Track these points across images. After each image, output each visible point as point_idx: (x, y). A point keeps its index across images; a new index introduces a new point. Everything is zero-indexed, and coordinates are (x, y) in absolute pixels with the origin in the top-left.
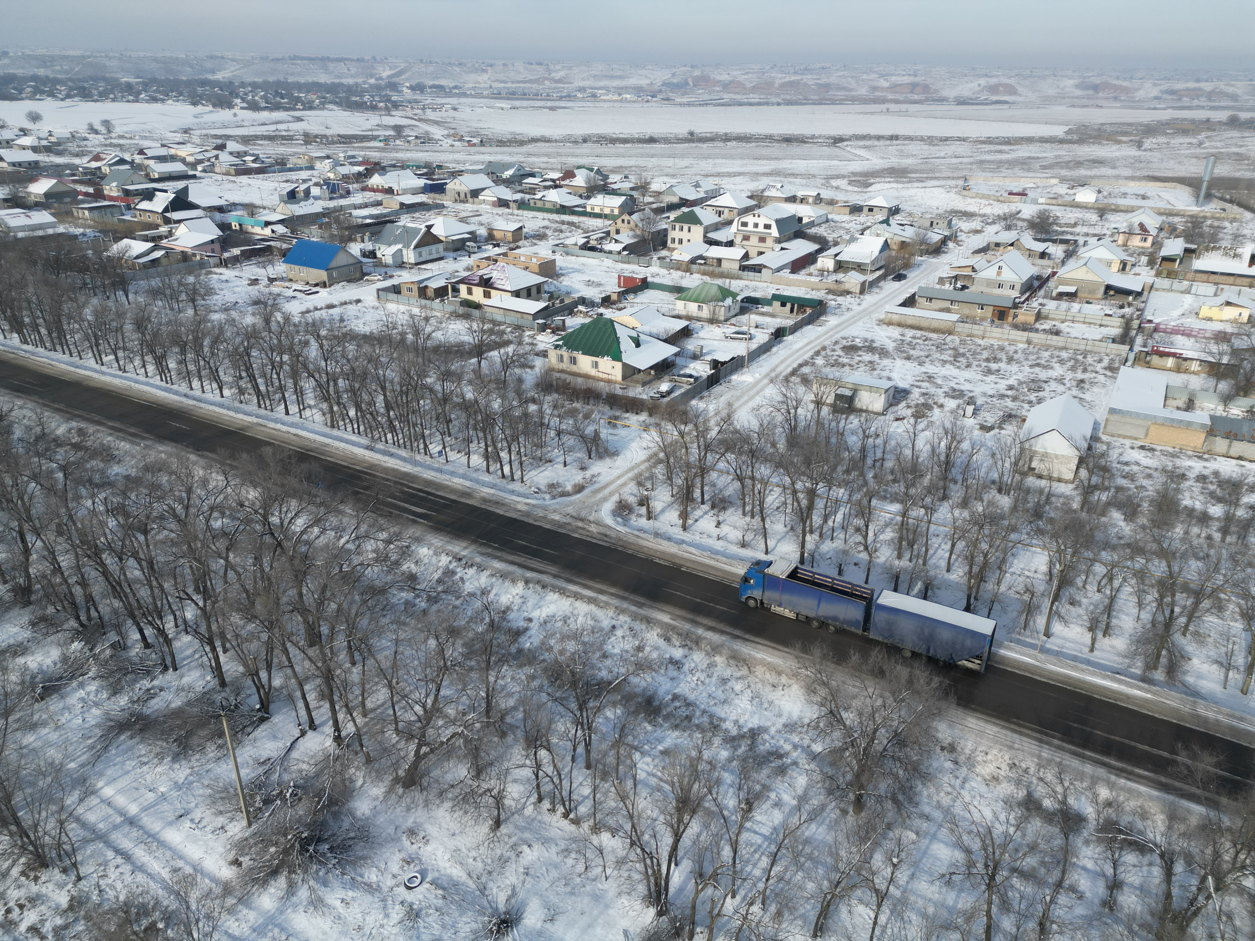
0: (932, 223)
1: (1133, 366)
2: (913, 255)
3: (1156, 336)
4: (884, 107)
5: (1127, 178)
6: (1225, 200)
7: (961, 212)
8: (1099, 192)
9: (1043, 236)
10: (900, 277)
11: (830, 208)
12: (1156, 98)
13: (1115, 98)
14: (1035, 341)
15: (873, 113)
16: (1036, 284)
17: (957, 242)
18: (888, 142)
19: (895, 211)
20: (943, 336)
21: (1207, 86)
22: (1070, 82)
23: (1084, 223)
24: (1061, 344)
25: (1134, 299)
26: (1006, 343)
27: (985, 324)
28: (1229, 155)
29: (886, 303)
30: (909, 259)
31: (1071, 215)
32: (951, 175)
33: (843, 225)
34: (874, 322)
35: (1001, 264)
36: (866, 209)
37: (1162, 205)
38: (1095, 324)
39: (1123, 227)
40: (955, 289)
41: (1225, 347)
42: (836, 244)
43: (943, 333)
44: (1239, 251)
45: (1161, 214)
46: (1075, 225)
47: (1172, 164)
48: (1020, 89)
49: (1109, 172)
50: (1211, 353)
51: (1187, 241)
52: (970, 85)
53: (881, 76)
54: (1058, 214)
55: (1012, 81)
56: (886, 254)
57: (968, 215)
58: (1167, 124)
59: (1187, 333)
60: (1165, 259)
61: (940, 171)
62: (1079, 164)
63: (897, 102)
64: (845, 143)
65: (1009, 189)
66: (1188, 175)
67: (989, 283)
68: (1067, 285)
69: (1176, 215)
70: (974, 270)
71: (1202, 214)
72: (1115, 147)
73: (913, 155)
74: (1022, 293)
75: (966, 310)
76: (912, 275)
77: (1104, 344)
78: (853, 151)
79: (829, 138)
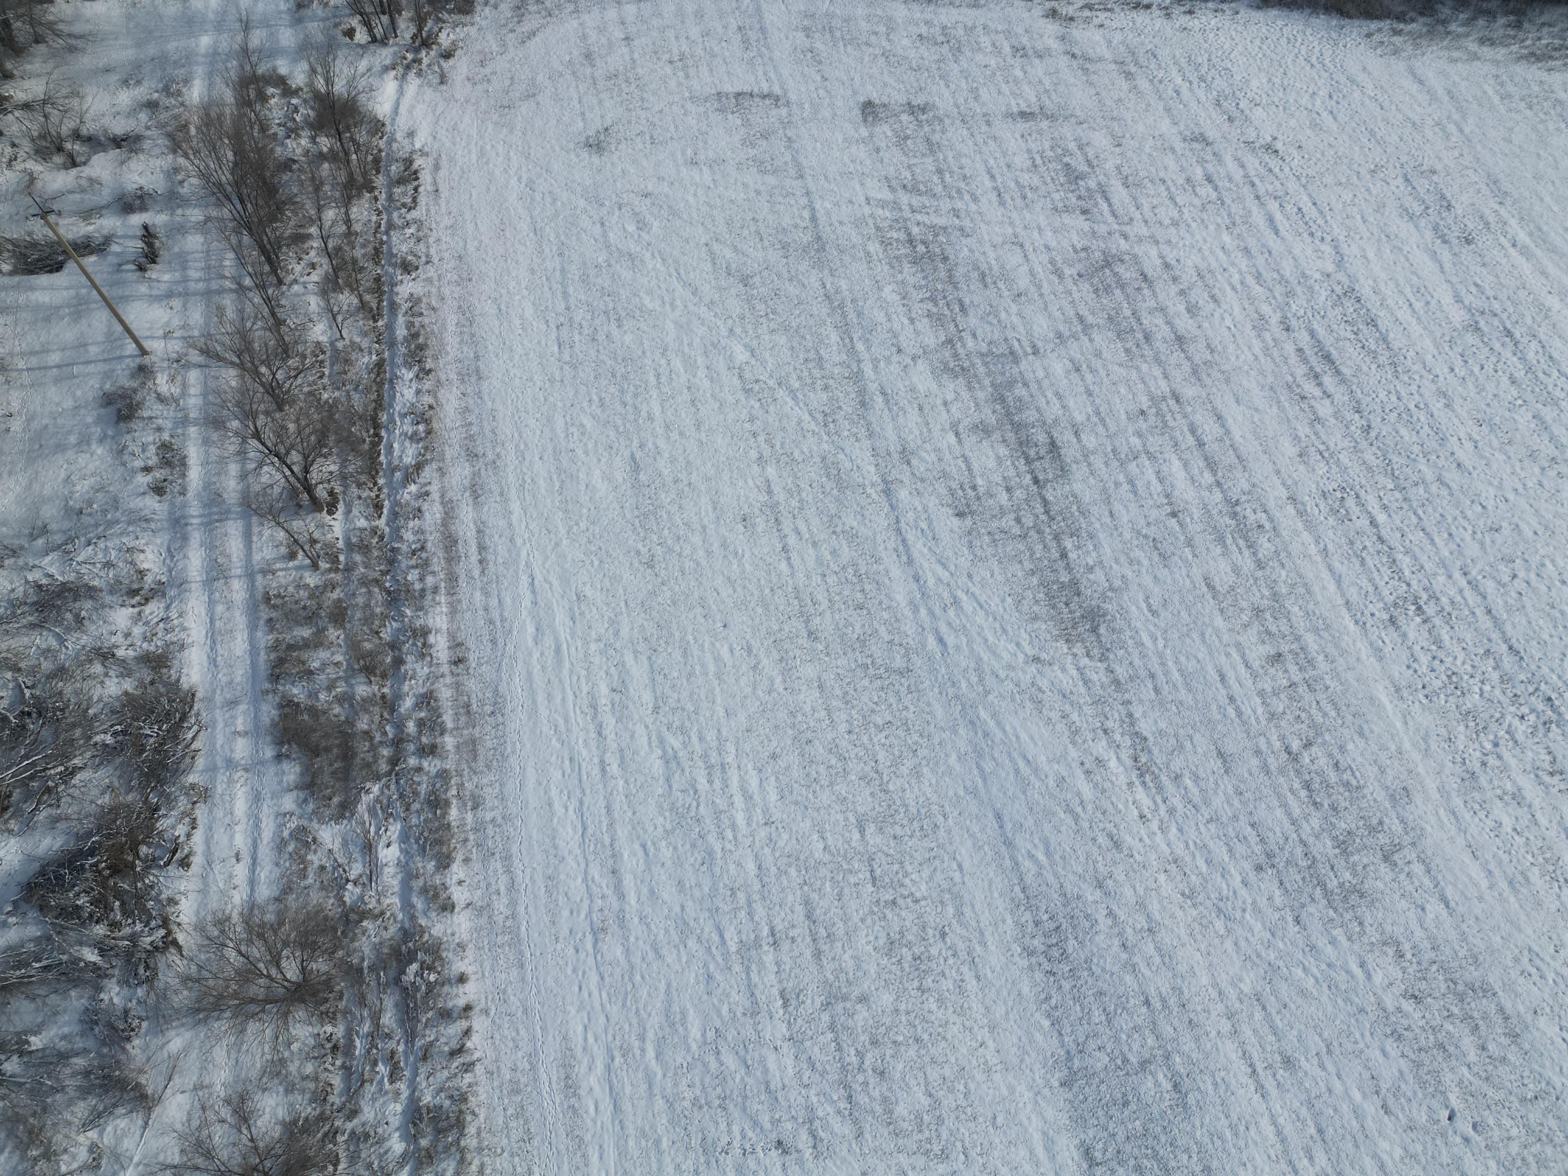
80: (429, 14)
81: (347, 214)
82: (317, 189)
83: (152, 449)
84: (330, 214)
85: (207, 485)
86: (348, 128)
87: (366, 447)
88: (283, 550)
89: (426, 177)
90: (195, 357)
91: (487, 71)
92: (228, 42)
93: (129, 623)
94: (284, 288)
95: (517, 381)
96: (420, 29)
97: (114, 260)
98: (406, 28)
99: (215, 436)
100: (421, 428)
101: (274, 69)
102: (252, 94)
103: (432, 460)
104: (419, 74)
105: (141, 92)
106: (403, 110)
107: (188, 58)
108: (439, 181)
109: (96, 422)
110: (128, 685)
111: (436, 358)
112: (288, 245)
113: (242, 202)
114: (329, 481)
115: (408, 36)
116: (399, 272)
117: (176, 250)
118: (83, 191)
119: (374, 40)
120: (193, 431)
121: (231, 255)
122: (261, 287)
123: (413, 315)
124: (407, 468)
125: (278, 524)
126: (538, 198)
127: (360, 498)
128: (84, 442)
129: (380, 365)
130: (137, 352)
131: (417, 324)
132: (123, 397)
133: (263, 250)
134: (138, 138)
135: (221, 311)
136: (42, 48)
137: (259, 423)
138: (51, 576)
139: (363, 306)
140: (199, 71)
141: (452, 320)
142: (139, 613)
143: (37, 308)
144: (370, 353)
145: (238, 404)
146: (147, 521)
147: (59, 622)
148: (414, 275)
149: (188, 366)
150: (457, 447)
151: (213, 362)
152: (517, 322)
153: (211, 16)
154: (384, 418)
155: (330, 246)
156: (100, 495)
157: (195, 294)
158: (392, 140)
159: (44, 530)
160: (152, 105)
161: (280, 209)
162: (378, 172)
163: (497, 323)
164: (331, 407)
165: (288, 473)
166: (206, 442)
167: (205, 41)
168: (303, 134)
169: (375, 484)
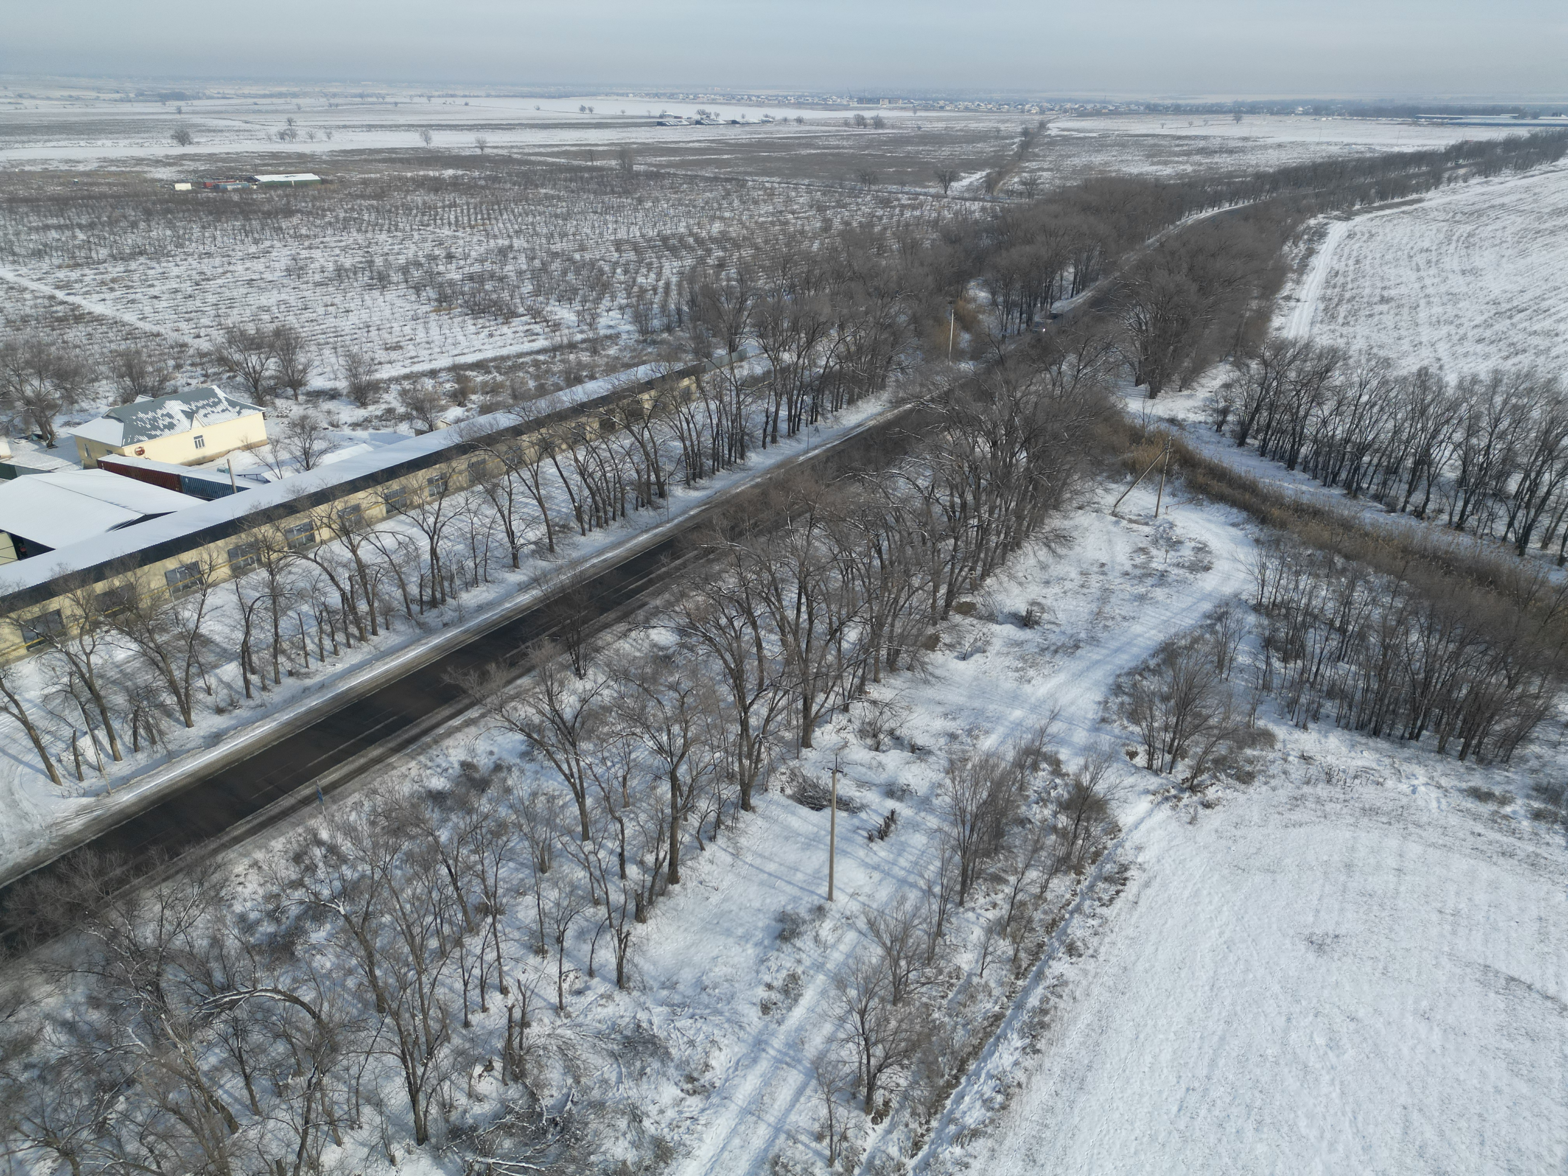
80: (1209, 769)
81: (1047, 881)
82: (1035, 851)
83: (784, 973)
84: (1033, 874)
85: (800, 1029)
86: (1088, 820)
87: (941, 1082)
88: (816, 1127)
89: (1132, 889)
90: (862, 923)
91: (1238, 833)
92: (1034, 721)
93: (670, 1102)
94: (961, 910)
95: (1117, 1115)
96: (1194, 777)
97: (856, 822)
98: (1182, 770)
99: (833, 993)
100: (1000, 1098)
101: (1057, 753)
102: (1029, 761)
103: (991, 1136)
104: (1174, 808)
105: (951, 726)
106: (1143, 827)
107: (998, 719)
108: (1142, 895)
109: (763, 930)
110: (631, 1156)
111: (1051, 1043)
112: (985, 880)
113: (972, 830)
114: (892, 1091)
115: (1180, 777)
116: (1062, 950)
117: (903, 839)
118: (870, 768)
119: (1149, 767)
120: (821, 978)
121: (938, 864)
122: (945, 899)
123: (1052, 993)
124: (964, 1127)
125: (828, 1100)
126: (1232, 958)
127: (907, 1125)
128: (745, 938)
129: (998, 1017)
130: (826, 895)
131: (1051, 1003)
132: (793, 921)
133: (964, 873)
134: (930, 752)
135: (903, 899)
136: (909, 674)
137: (871, 1004)
138: (651, 1024)
139: (1015, 959)
140: (1000, 730)
141: (1086, 1018)
142: (682, 1100)
143: (786, 828)
144: (996, 1003)
145: (867, 979)
146: (741, 1027)
147: (629, 1064)
148: (1074, 959)
149: (852, 926)
150: (1021, 1140)
151: (871, 935)
152: (1148, 1059)
153: (1033, 700)
154: (972, 1066)
155: (1018, 898)
156: (726, 985)
157: (893, 877)
158: (1120, 845)
159: (672, 986)
160: (953, 737)
161: (996, 851)
162: (1093, 862)
163: (1127, 1047)
164: (935, 1027)
165: (865, 1061)
166: (824, 993)
167: (1017, 714)
168: (1050, 806)
169: (928, 1122)
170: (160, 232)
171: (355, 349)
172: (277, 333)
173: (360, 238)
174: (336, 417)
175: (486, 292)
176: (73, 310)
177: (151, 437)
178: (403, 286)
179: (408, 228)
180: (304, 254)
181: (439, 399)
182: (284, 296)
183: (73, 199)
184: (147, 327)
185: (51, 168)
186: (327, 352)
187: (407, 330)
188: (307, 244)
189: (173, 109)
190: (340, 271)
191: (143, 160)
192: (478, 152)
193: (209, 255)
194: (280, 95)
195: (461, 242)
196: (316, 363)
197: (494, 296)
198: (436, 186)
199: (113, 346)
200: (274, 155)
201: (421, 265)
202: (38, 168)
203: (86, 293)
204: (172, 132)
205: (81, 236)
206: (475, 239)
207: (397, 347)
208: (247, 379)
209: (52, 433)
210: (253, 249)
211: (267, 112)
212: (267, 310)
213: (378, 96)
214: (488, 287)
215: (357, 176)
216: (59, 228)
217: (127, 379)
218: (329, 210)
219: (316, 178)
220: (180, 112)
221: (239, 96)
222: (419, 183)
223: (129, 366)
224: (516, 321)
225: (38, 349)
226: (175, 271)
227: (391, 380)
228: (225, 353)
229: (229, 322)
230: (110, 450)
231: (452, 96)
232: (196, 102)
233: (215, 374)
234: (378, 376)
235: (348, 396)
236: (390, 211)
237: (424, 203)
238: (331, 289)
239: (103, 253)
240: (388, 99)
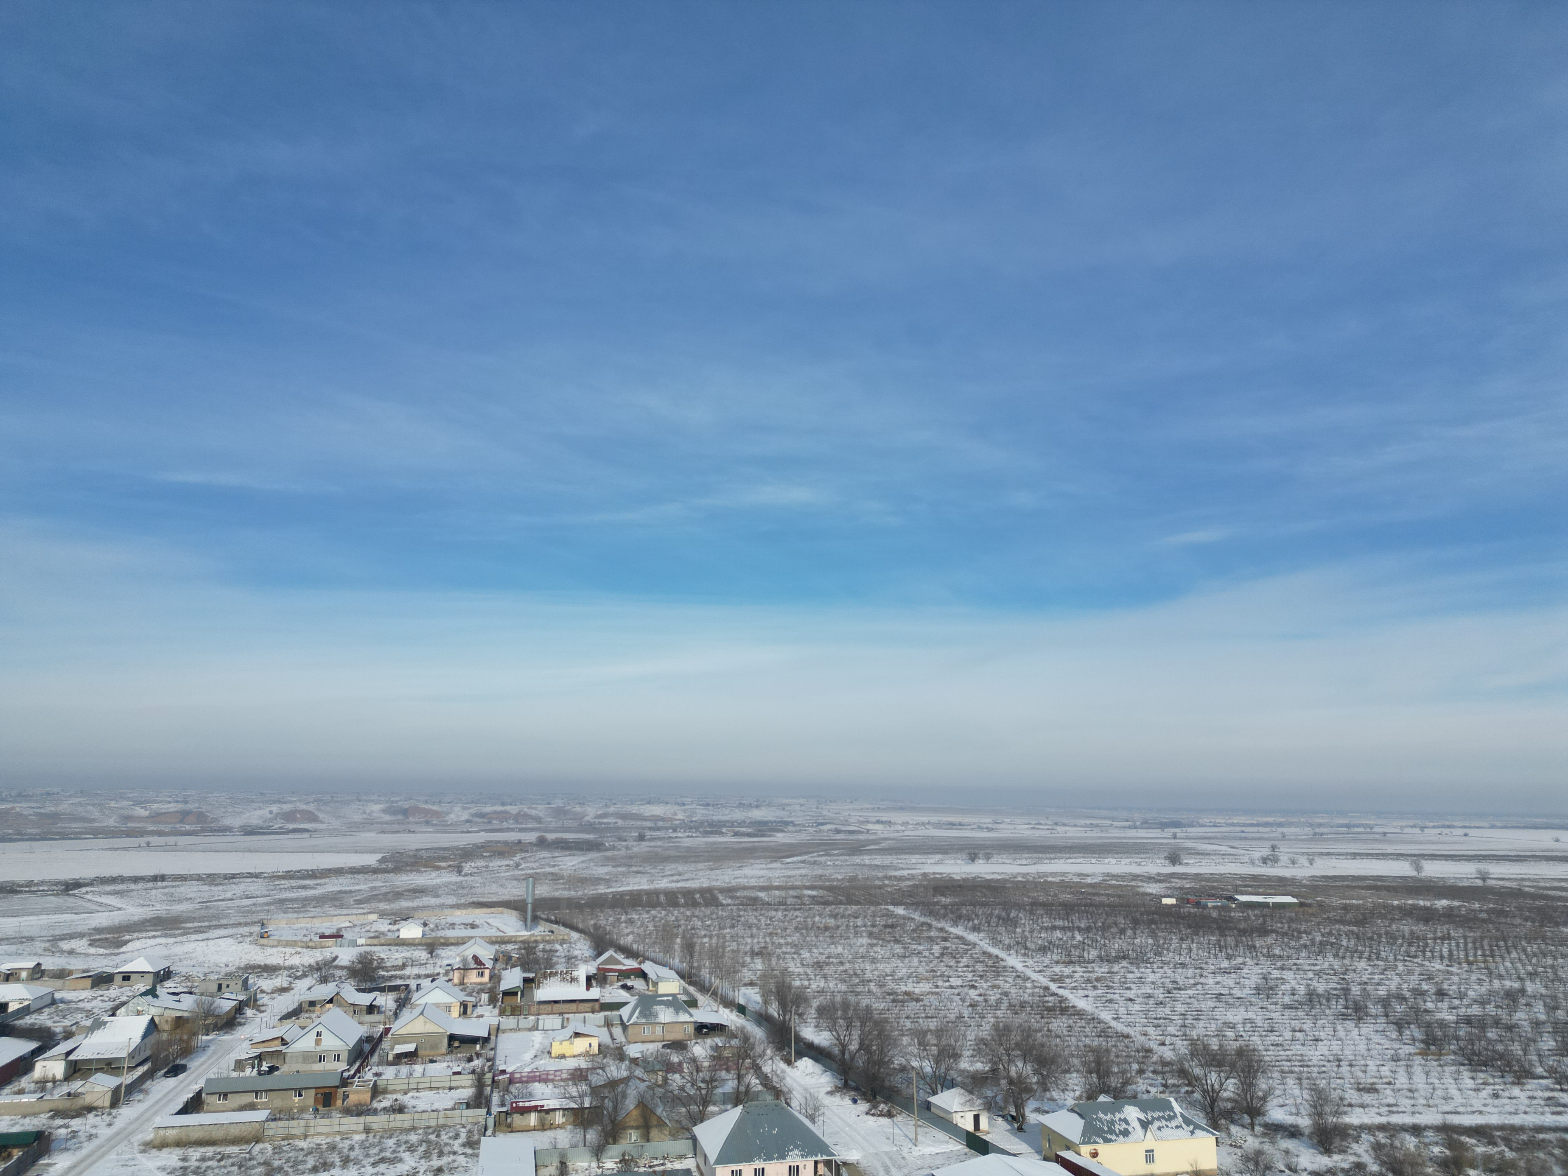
0: (220, 986)
1: (494, 1134)
2: (195, 1034)
3: (513, 1089)
4: (143, 840)
5: (452, 907)
6: (551, 922)
7: (259, 966)
8: (425, 925)
9: (368, 985)
10: (176, 1070)
11: (58, 983)
12: (467, 821)
13: (427, 823)
14: (375, 1126)
15: (125, 849)
16: (367, 1047)
17: (259, 1008)
18: (150, 885)
19: (163, 976)
20: (247, 1147)
21: (513, 809)
22: (377, 807)
23: (414, 963)
24: (407, 1124)
25: (482, 1048)
26: (338, 1138)
27: (306, 1116)
28: (545, 875)
29: (155, 1113)
30: (188, 1042)
31: (397, 955)
32: (242, 920)
33: (81, 1005)
34: (136, 1148)
35: (320, 1028)
36: (118, 979)
37: (493, 933)
38: (443, 1088)
39: (457, 962)
40: (260, 1073)
41: (584, 1087)
42: (68, 1035)
43: (248, 1142)
44: (575, 974)
45: (492, 943)
46: (404, 966)
47: (494, 888)
48: (321, 816)
49: (433, 901)
50: (571, 1098)
51: (525, 970)
52: (259, 812)
53: (137, 803)
54: (382, 956)
55: (311, 807)
56: (152, 1039)
57: (269, 970)
58: (483, 847)
59: (543, 1078)
60: (506, 993)
61: (227, 916)
62: (398, 895)
63: (160, 834)
64: (84, 890)
65: (319, 931)
66: (512, 898)
67: (306, 1057)
68: (405, 1043)
69: (509, 942)
70: (284, 1042)
71: (533, 939)
72: (434, 874)
73: (187, 899)
74: (351, 1063)
75: (278, 1101)
76: (195, 1064)
77: (458, 1113)
78: (97, 899)
79: (57, 883)
170: (1143, 940)
171: (1322, 1084)
172: (1240, 1052)
173: (1336, 964)
174: (1294, 1160)
175: (1489, 1041)
176: (1060, 1002)
177: (1107, 1141)
178: (1383, 1020)
179: (1391, 958)
180: (1276, 974)
181: (1423, 1164)
182: (1250, 1015)
183: (1080, 905)
184: (1119, 1027)
185: (1067, 880)
186: (1291, 1082)
187: (1385, 1071)
188: (1279, 964)
189: (1169, 835)
190: (1312, 997)
191: (1139, 876)
192: (1480, 883)
193: (1183, 965)
194: (1266, 825)
195: (1456, 979)
196: (1278, 1092)
197: (1500, 1047)
198: (1428, 916)
199: (1088, 1041)
200: (1255, 878)
201: (1404, 999)
202: (1057, 880)
203: (1074, 988)
204: (1166, 854)
205: (1079, 937)
206: (1474, 977)
207: (1372, 1089)
208: (1204, 1097)
209: (1023, 1116)
210: (1225, 964)
211: (1252, 839)
212: (1232, 1026)
213: (1365, 826)
214: (1492, 1034)
215: (1336, 901)
216: (1063, 929)
217: (1094, 1075)
218: (1306, 932)
219: (1295, 900)
220: (1175, 837)
221: (1228, 825)
222: (1408, 913)
223: (1098, 1063)
224: (1532, 1084)
225: (1028, 1032)
226: (1151, 977)
227: (1362, 1128)
228: (1186, 1065)
229: (1194, 1034)
230: (1069, 1145)
231: (1449, 827)
232: (1189, 830)
233: (1174, 1085)
234: (1347, 1120)
235: (1310, 1137)
236: (1371, 939)
237: (1412, 933)
238: (1301, 1014)
239: (1094, 953)
240: (1376, 830)
